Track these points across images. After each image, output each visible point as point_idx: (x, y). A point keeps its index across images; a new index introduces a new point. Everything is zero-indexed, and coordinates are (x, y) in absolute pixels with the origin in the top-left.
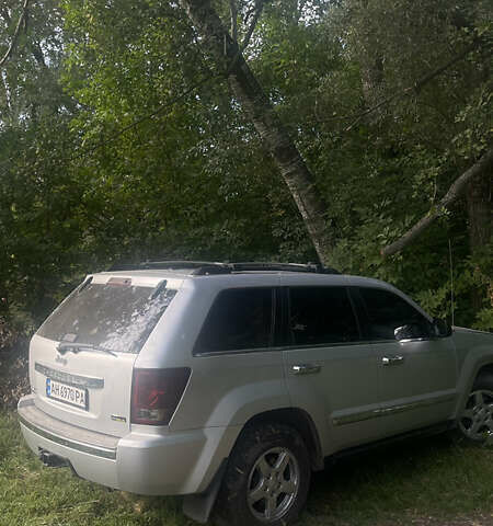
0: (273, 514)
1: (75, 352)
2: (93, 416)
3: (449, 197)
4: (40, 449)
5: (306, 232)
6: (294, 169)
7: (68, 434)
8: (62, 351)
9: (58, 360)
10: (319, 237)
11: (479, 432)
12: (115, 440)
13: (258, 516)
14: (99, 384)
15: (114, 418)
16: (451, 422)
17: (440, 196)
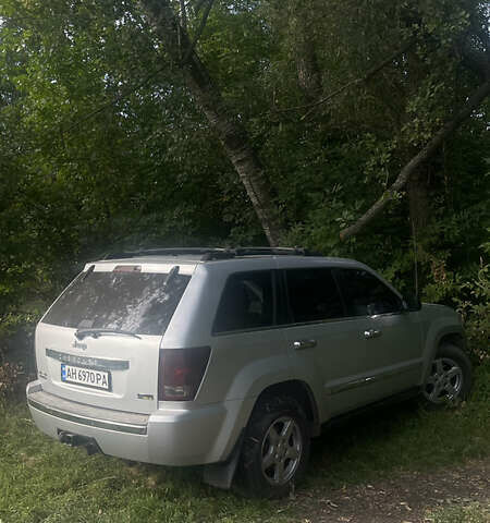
0: (281, 477)
1: (95, 337)
2: (118, 396)
3: (399, 182)
4: (59, 431)
5: (256, 217)
6: (244, 156)
7: (93, 414)
8: (80, 336)
9: (76, 345)
10: (268, 222)
11: (439, 396)
12: (144, 417)
13: (269, 480)
14: (124, 365)
15: (140, 396)
16: (419, 388)
17: (392, 180)
